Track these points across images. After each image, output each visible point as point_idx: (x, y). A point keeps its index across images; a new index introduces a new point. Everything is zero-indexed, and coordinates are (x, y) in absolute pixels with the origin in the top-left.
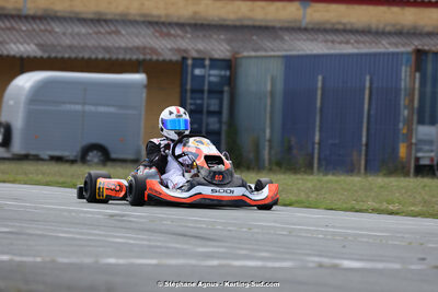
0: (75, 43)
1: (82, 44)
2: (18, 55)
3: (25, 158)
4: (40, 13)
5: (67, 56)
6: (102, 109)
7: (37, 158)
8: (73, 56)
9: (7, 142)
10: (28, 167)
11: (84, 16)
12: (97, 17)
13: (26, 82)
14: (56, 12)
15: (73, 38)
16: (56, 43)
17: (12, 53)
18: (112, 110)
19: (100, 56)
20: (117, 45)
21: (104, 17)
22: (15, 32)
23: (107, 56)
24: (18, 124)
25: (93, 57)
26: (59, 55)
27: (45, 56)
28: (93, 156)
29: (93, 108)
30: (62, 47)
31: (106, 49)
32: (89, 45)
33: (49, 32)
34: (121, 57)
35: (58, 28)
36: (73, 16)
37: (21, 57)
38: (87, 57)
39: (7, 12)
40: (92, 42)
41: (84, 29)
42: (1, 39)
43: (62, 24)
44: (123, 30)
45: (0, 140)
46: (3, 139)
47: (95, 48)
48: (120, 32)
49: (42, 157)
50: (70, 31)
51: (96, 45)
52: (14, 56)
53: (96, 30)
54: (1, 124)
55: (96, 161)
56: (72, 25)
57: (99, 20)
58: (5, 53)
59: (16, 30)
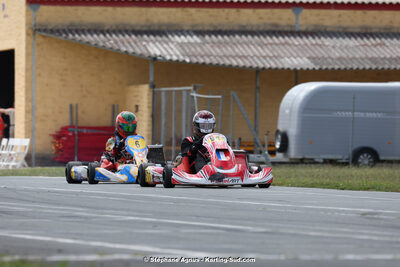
0: (344, 55)
1: (351, 56)
2: (292, 68)
3: (302, 161)
4: (310, 29)
5: (336, 67)
6: (368, 115)
7: (312, 162)
8: (343, 67)
9: (284, 148)
10: (301, 170)
11: (351, 30)
12: (364, 31)
13: (300, 92)
14: (327, 27)
15: (342, 50)
16: (326, 56)
17: (286, 66)
18: (380, 115)
19: (368, 67)
20: (382, 56)
21: (369, 31)
22: (288, 47)
23: (374, 67)
24: (293, 132)
25: (361, 67)
26: (330, 67)
27: (317, 68)
28: (364, 159)
29: (362, 115)
30: (332, 59)
31: (373, 60)
32: (357, 56)
33: (320, 46)
34: (386, 67)
35: (328, 42)
36: (341, 30)
37: (295, 70)
38: (355, 67)
39: (280, 29)
40: (359, 54)
41: (352, 42)
42: (276, 54)
43: (331, 38)
44: (387, 42)
45: (278, 146)
46: (281, 146)
47: (362, 59)
48: (384, 44)
49: (317, 160)
50: (338, 45)
51: (364, 56)
52: (289, 69)
53: (362, 43)
54: (278, 132)
55: (366, 162)
56: (341, 39)
57: (365, 33)
58: (280, 66)
59: (289, 45)
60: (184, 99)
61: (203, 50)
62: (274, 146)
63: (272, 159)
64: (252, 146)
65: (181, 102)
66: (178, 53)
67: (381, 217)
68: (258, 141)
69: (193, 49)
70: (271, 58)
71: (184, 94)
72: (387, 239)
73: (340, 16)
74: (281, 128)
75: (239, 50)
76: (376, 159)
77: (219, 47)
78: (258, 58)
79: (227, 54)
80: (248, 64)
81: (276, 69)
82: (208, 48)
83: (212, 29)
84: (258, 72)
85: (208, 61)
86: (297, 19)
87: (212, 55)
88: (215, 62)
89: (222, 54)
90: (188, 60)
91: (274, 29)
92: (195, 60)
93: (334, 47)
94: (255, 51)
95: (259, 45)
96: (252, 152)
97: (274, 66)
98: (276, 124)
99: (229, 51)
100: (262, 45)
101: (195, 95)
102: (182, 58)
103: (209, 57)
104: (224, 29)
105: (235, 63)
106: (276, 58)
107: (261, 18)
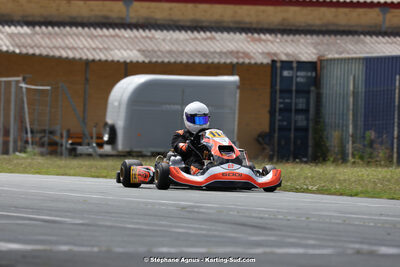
0: (174, 49)
1: (181, 49)
2: (122, 60)
3: (129, 154)
4: (141, 21)
5: (166, 60)
7: (140, 155)
8: (173, 60)
9: (112, 141)
11: (182, 24)
12: (195, 24)
13: (129, 85)
14: (156, 20)
15: (172, 43)
16: (156, 49)
17: (116, 59)
19: (197, 61)
20: (212, 50)
21: (200, 25)
22: (118, 39)
23: (204, 60)
25: (191, 61)
26: (160, 60)
27: (147, 61)
30: (161, 52)
31: (203, 53)
32: (187, 49)
33: (150, 39)
34: (216, 61)
35: (158, 34)
36: (171, 23)
37: (125, 62)
38: (185, 61)
39: (111, 21)
40: (189, 47)
41: (181, 36)
42: (106, 46)
43: (162, 31)
44: (218, 36)
45: (106, 138)
46: (109, 138)
47: (192, 52)
48: (215, 38)
49: (145, 153)
50: (169, 38)
51: (193, 50)
52: (118, 62)
53: (193, 36)
54: (106, 124)
56: (171, 32)
57: (196, 27)
58: (110, 58)
59: (119, 37)
60: (13, 90)
61: (33, 41)
62: (102, 138)
63: (100, 151)
64: (80, 138)
65: (10, 92)
66: (8, 43)
67: (201, 210)
68: (87, 133)
69: (23, 40)
70: (100, 50)
71: (13, 84)
73: (171, 9)
74: (110, 121)
75: (70, 41)
77: (49, 38)
78: (88, 49)
79: (58, 45)
80: (78, 56)
81: (106, 61)
82: (38, 39)
83: (42, 20)
84: (88, 64)
85: (37, 52)
86: (128, 10)
87: (41, 46)
88: (45, 53)
89: (51, 45)
90: (17, 51)
91: (105, 21)
92: (24, 51)
93: (164, 40)
94: (85, 43)
95: (89, 37)
96: (80, 144)
97: (103, 58)
98: (104, 115)
99: (59, 42)
100: (92, 37)
101: (23, 85)
102: (11, 49)
103: (38, 48)
104: (55, 19)
105: (64, 55)
106: (106, 49)
107: (92, 10)
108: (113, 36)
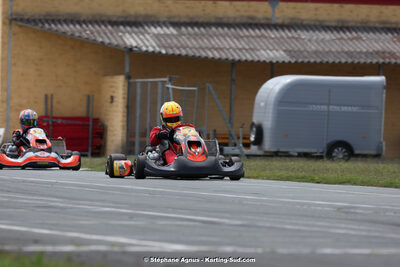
0: (320, 49)
1: (327, 49)
2: (268, 61)
3: (276, 154)
4: (287, 22)
5: (312, 60)
6: (344, 109)
7: (287, 155)
8: (318, 60)
9: (259, 141)
10: (276, 163)
11: (328, 24)
12: (340, 25)
13: (276, 85)
14: (303, 20)
15: (318, 44)
16: (302, 49)
17: (262, 59)
18: (355, 109)
19: (343, 61)
20: (358, 50)
21: (346, 25)
22: (264, 40)
23: (350, 61)
24: (268, 124)
25: (337, 61)
26: (306, 60)
27: (293, 61)
28: (339, 152)
29: (337, 108)
30: (308, 52)
31: (348, 53)
32: (333, 50)
33: (296, 39)
34: (362, 61)
35: (304, 35)
36: (317, 23)
37: (271, 62)
38: (331, 61)
39: (256, 21)
40: (335, 48)
41: (327, 36)
42: (252, 47)
43: (308, 31)
44: (364, 36)
45: (252, 138)
46: (256, 138)
47: (339, 53)
48: (361, 38)
49: (292, 153)
50: (315, 38)
51: (339, 50)
52: (264, 61)
53: (339, 36)
54: (253, 124)
55: (341, 156)
56: (317, 32)
57: (342, 27)
58: (256, 59)
59: (266, 37)
60: (160, 91)
61: (179, 41)
62: (249, 138)
63: (246, 151)
64: (227, 138)
65: (157, 93)
66: (154, 44)
68: (233, 133)
69: (169, 41)
70: (246, 50)
71: (160, 85)
72: (364, 233)
73: (316, 9)
74: (256, 120)
75: (216, 42)
76: (350, 153)
77: (195, 39)
78: (234, 50)
79: (203, 45)
80: (224, 56)
81: (252, 61)
82: (184, 40)
83: (187, 20)
84: (234, 65)
85: (184, 52)
86: (274, 11)
87: (188, 47)
88: (191, 53)
89: (197, 46)
90: (164, 52)
91: (250, 21)
92: (171, 52)
93: (310, 40)
94: (231, 43)
95: (235, 37)
96: (226, 145)
97: (250, 58)
98: (251, 116)
99: (205, 42)
100: (239, 38)
101: (170, 86)
102: (158, 49)
103: (184, 48)
104: (200, 20)
105: (210, 55)
106: (252, 49)
107: (238, 11)
108: (259, 37)
